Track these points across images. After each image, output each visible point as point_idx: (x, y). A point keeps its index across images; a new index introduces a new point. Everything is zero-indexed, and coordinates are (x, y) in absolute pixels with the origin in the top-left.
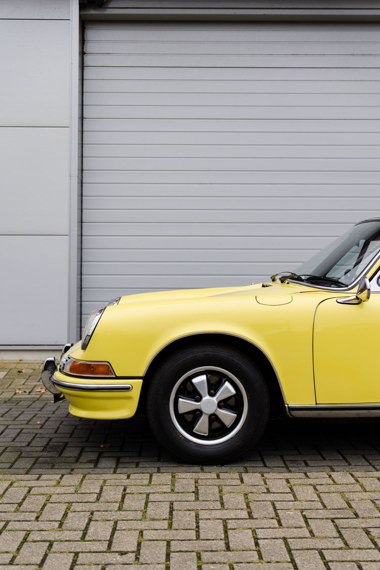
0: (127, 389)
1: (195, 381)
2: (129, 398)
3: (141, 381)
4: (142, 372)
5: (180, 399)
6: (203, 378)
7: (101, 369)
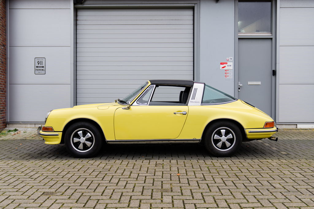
0: (57, 135)
1: (79, 133)
2: (58, 138)
3: (62, 133)
4: (62, 130)
5: (74, 138)
6: (81, 132)
7: (50, 129)
